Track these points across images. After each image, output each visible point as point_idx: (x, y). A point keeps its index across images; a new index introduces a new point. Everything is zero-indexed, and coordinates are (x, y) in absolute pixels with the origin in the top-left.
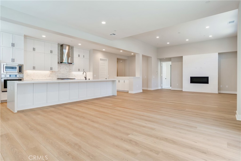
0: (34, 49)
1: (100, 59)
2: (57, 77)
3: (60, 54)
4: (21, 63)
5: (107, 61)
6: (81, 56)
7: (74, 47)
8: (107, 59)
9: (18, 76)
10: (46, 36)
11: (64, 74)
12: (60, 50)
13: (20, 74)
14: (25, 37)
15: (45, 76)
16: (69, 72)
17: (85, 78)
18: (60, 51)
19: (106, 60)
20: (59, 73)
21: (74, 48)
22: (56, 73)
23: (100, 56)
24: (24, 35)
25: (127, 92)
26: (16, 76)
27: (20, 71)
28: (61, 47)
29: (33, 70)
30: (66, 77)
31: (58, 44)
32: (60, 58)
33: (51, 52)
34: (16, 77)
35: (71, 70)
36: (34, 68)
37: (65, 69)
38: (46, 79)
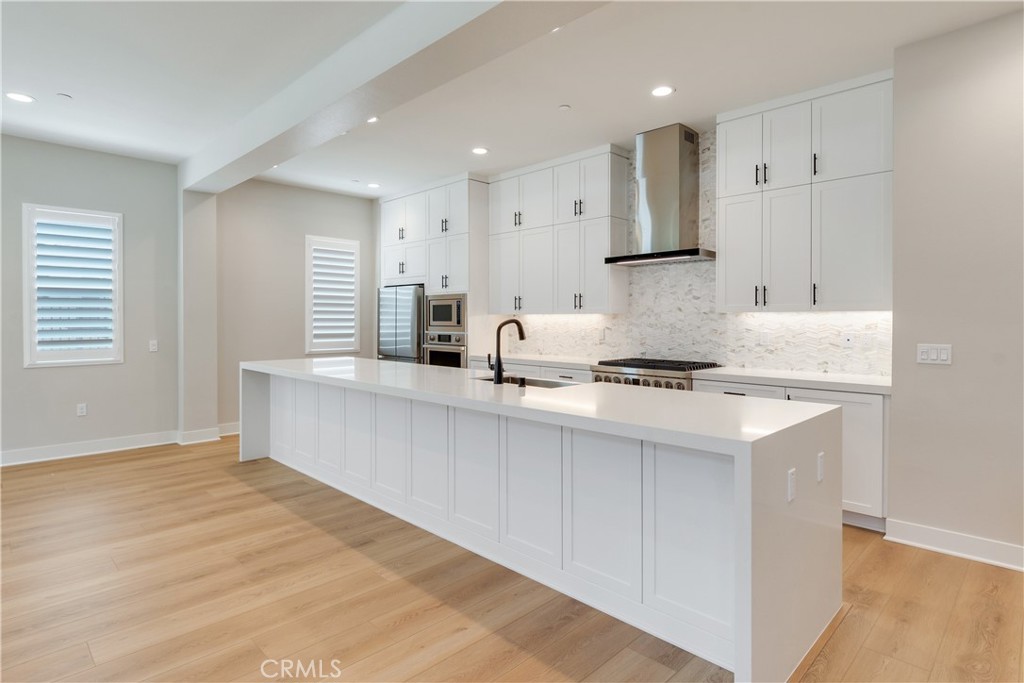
0: (518, 219)
9: (453, 340)
11: (680, 330)
17: (492, 368)
27: (459, 321)
33: (579, 208)
36: (518, 305)
37: (690, 297)
38: (589, 355)
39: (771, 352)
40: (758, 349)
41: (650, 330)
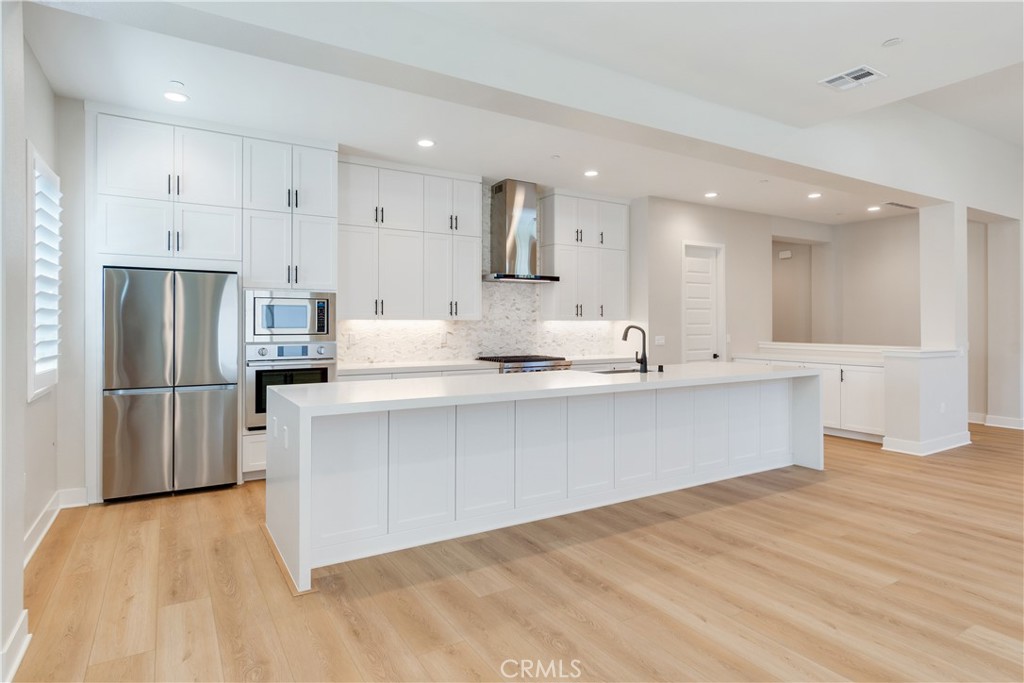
0: (379, 215)
1: (687, 246)
2: (476, 351)
3: (489, 230)
4: (325, 284)
5: (722, 256)
6: (591, 237)
7: (556, 191)
8: (722, 246)
9: (312, 353)
10: (435, 143)
11: (508, 333)
12: (492, 210)
13: (320, 340)
14: (345, 154)
15: (424, 343)
16: (529, 323)
17: (638, 361)
18: (491, 216)
19: (717, 251)
20: (486, 330)
21: (556, 196)
22: (470, 329)
23: (683, 232)
24: (340, 145)
25: (874, 444)
26: (305, 350)
27: (321, 328)
28: (492, 198)
29: (375, 319)
30: (517, 346)
31: (484, 182)
32: (491, 252)
33: (454, 223)
34: (307, 355)
35: (537, 313)
36: (379, 309)
37: (514, 308)
38: (430, 358)
39: (559, 345)
40: (554, 344)
41: (485, 333)
